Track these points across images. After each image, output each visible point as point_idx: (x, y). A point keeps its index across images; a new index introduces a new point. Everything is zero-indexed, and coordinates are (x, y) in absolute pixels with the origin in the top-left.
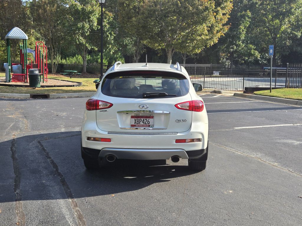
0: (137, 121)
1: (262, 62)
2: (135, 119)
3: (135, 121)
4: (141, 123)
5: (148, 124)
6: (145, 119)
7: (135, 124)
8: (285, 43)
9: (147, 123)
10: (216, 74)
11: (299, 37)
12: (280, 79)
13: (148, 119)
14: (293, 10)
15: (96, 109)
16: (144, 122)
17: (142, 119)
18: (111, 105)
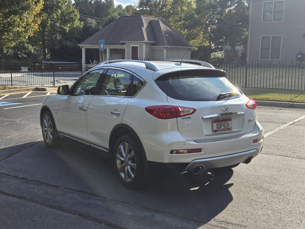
0: (219, 126)
1: (22, 56)
2: (217, 123)
3: (217, 125)
4: (223, 127)
5: (227, 128)
6: (225, 122)
7: (217, 129)
8: (56, 37)
9: (227, 126)
10: (25, 69)
11: (68, 31)
12: (65, 73)
13: (227, 122)
14: (60, 4)
15: (177, 117)
16: (224, 126)
17: (223, 123)
18: (195, 110)
